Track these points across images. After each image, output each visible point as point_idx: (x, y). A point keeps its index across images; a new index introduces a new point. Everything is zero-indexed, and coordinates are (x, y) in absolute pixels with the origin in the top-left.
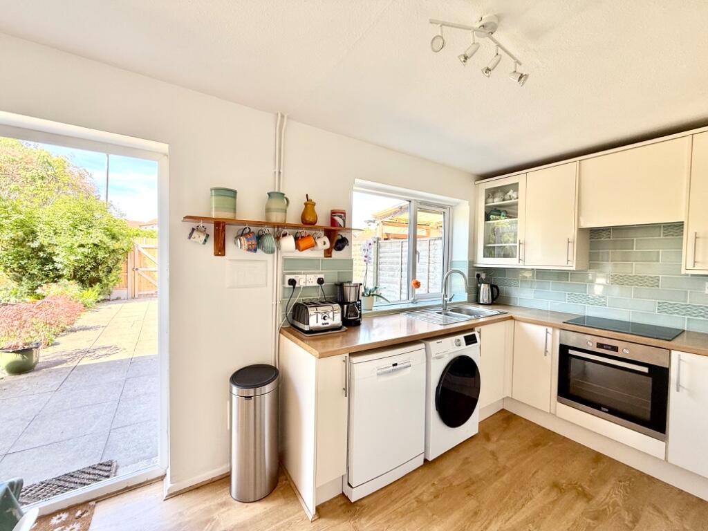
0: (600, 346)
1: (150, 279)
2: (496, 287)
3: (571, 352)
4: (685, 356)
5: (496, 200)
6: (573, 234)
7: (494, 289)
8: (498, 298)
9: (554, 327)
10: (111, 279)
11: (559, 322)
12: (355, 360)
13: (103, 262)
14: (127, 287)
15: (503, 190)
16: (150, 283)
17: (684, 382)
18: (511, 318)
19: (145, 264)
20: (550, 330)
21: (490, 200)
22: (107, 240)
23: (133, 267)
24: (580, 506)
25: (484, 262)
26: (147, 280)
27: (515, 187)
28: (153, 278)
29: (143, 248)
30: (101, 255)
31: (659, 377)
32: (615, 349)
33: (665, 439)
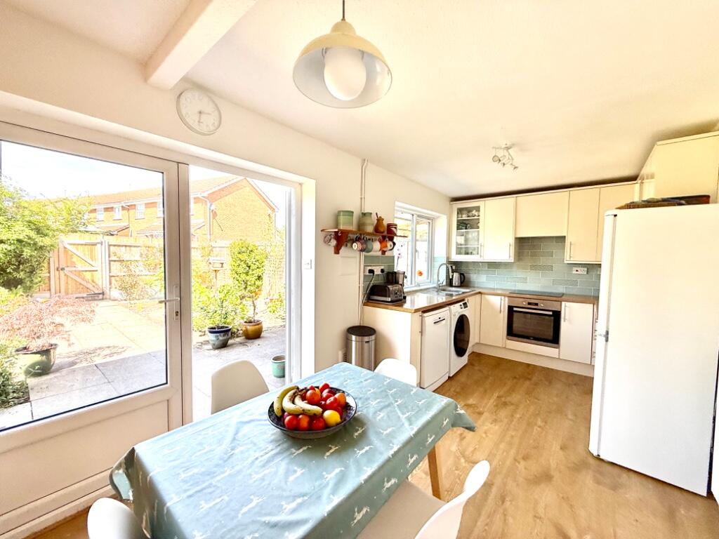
0: (529, 304)
1: (79, 280)
2: (463, 274)
3: (515, 309)
4: (568, 304)
5: (464, 216)
6: (512, 241)
7: (462, 275)
8: (464, 282)
9: (505, 296)
10: (36, 281)
11: (507, 293)
12: (426, 315)
13: (27, 261)
14: (50, 290)
15: (469, 210)
16: (81, 284)
17: (567, 317)
18: (480, 293)
19: (74, 262)
20: (503, 298)
21: (460, 216)
22: (33, 234)
23: (57, 266)
24: (527, 383)
25: (456, 258)
26: (76, 281)
27: (478, 209)
28: (83, 279)
29: (71, 244)
30: (27, 252)
31: (557, 315)
32: (537, 304)
33: (558, 347)
